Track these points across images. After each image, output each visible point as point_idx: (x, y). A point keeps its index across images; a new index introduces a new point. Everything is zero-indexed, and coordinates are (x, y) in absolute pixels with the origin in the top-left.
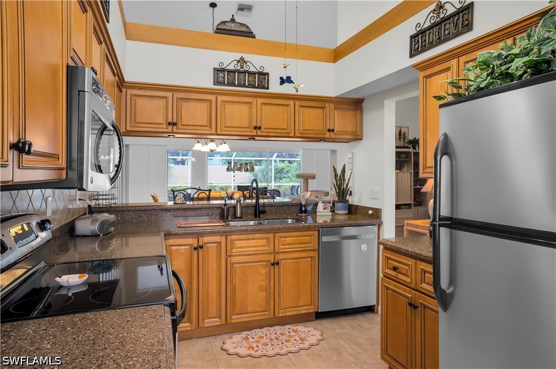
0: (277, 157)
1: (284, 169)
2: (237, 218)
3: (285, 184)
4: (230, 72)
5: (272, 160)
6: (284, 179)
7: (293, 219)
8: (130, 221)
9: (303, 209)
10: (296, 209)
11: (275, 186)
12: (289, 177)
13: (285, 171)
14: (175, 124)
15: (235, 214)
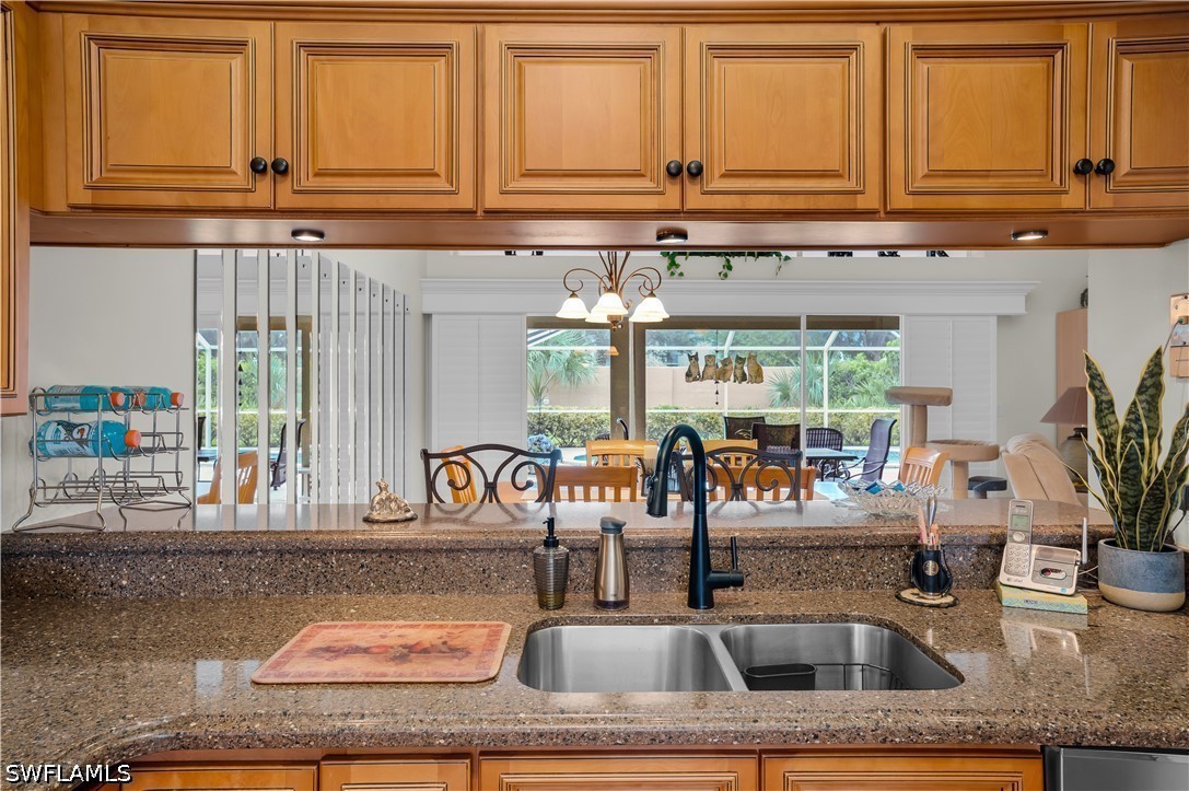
0: (834, 344)
1: (854, 373)
2: (602, 605)
3: (858, 411)
5: (822, 352)
6: (854, 397)
7: (880, 623)
8: (165, 592)
9: (931, 568)
10: (895, 565)
11: (830, 415)
12: (867, 392)
13: (857, 377)
14: (280, 170)
15: (596, 586)
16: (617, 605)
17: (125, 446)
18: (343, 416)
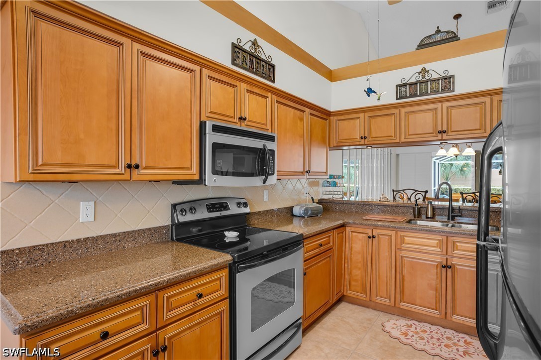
2: (428, 218)
4: (411, 84)
14: (365, 138)
15: (427, 214)
16: (430, 218)
17: (335, 185)
18: (373, 186)
